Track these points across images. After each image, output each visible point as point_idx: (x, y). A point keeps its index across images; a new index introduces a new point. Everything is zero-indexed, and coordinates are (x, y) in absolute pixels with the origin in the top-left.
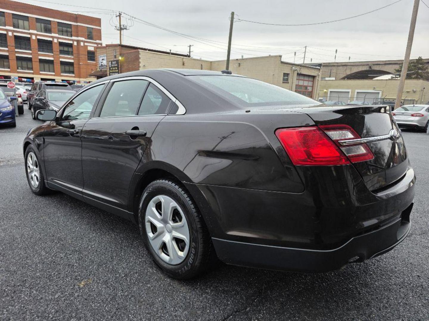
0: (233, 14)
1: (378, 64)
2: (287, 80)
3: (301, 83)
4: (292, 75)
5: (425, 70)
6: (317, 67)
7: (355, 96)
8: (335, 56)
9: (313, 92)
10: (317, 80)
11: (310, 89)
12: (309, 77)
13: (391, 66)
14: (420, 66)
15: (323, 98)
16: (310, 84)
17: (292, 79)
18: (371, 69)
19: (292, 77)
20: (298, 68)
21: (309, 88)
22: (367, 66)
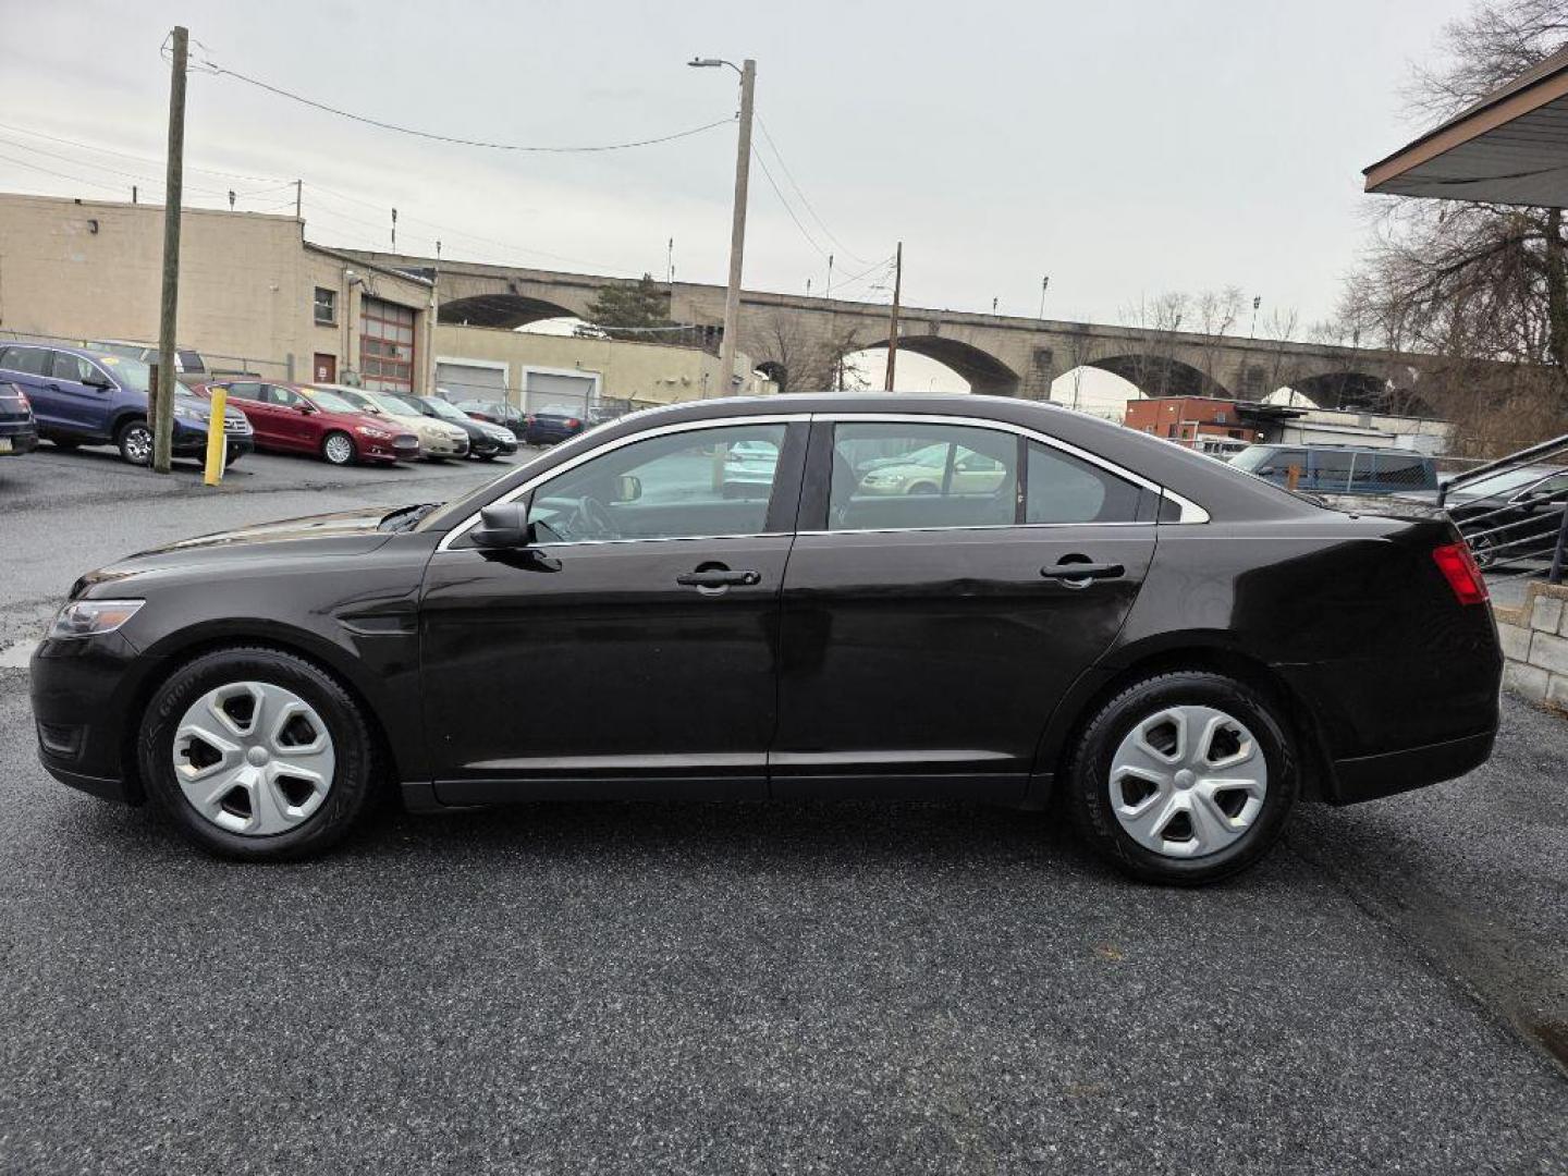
0: (181, 36)
1: (534, 278)
2: (329, 314)
3: (375, 330)
4: (346, 298)
5: (662, 315)
6: (423, 279)
7: (524, 386)
8: (393, 231)
9: (416, 364)
10: (426, 325)
11: (404, 354)
12: (398, 311)
13: (571, 290)
14: (651, 301)
15: (449, 389)
16: (404, 336)
17: (345, 313)
18: (514, 294)
19: (346, 306)
20: (363, 274)
21: (400, 350)
22: (503, 281)
